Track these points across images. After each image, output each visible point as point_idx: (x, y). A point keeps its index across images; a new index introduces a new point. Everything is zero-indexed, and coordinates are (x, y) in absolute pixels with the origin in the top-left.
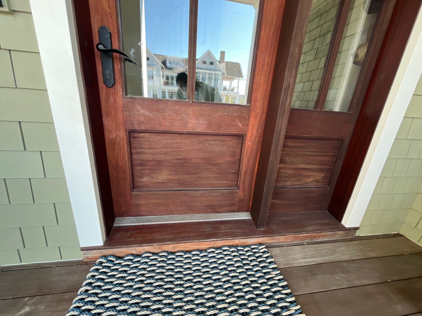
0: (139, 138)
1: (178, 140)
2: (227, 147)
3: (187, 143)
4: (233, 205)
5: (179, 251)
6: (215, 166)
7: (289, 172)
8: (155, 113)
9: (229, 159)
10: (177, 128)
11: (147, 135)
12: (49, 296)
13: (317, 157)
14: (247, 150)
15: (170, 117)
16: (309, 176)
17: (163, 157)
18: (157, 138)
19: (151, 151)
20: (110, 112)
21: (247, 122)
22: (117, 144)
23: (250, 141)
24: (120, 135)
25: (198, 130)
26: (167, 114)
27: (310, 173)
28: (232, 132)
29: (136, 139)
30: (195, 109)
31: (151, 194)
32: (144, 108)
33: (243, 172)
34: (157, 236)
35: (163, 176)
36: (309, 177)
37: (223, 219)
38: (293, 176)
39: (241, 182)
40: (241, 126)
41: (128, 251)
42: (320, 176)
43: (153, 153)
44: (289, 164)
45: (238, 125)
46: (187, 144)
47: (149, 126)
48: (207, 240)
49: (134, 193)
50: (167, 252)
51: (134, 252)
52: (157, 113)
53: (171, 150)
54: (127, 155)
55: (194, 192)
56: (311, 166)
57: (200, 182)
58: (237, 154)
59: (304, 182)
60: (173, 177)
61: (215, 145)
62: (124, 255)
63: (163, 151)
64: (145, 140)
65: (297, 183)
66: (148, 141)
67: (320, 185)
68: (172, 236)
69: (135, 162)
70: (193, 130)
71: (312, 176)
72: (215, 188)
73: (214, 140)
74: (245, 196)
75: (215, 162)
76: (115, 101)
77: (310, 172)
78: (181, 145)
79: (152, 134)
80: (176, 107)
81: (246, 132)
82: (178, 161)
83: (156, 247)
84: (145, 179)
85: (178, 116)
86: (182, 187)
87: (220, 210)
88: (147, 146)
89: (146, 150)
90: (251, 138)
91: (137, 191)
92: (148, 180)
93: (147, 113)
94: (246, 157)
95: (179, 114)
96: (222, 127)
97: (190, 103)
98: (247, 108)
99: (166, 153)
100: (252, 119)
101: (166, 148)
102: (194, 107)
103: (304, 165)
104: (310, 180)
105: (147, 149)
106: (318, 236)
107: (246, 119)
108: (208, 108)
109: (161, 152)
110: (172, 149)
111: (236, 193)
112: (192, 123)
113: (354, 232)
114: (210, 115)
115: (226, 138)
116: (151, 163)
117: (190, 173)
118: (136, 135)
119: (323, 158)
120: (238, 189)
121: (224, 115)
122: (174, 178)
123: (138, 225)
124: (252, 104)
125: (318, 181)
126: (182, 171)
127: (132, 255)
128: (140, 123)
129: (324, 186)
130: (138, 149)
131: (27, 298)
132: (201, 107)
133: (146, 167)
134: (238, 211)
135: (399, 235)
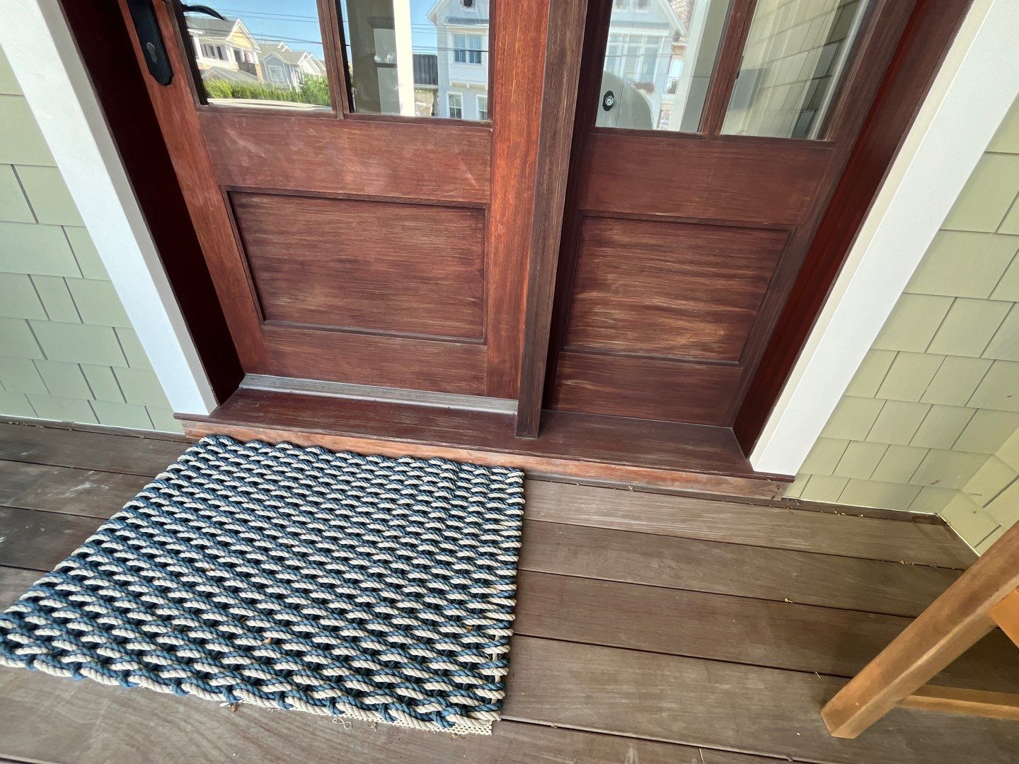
0: (251, 206)
1: (332, 215)
2: (449, 237)
3: (352, 222)
4: (477, 378)
5: (343, 452)
6: (425, 283)
7: (618, 314)
8: (269, 146)
9: (455, 268)
10: (322, 184)
11: (265, 200)
12: (121, 476)
13: (702, 280)
14: (496, 248)
15: (301, 158)
16: (679, 331)
17: (307, 255)
18: (289, 208)
19: (281, 239)
20: (180, 147)
21: (489, 169)
22: (211, 220)
23: (502, 223)
24: (212, 200)
25: (371, 190)
26: (293, 148)
27: (681, 323)
28: (453, 197)
29: (247, 210)
30: (354, 135)
31: (300, 334)
32: (243, 134)
33: (491, 301)
34: (306, 416)
35: (316, 298)
36: (679, 334)
37: (452, 407)
38: (632, 326)
39: (490, 327)
40: (473, 182)
41: (254, 434)
42: (712, 333)
43: (286, 244)
44: (616, 292)
45: (466, 179)
46: (354, 225)
47: (263, 178)
48: (396, 439)
49: (267, 328)
50: (321, 447)
51: (264, 438)
52: (272, 148)
53: (321, 239)
54: (235, 245)
55: (383, 339)
56: (684, 302)
57: (398, 318)
58: (475, 257)
59: (663, 344)
60: (338, 302)
61: (417, 232)
62: (248, 439)
63: (305, 240)
64: (264, 213)
65: (645, 346)
66: (271, 214)
67: (711, 356)
68: (332, 420)
69: (257, 263)
70: (357, 190)
71: (686, 329)
72: (431, 336)
73: (415, 218)
74: (504, 361)
75: (424, 275)
76: (183, 118)
77: (681, 319)
78: (341, 228)
79: (276, 199)
80: (311, 129)
81: (488, 198)
82: (340, 266)
83: (302, 436)
84: (283, 301)
85: (319, 154)
86: (361, 326)
87: (449, 387)
88: (271, 228)
89: (271, 237)
90: (503, 215)
91: (272, 325)
92: (289, 303)
93: (253, 148)
94: (495, 264)
95: (320, 148)
96: (425, 183)
97: (340, 120)
98: (484, 131)
99: (312, 246)
100: (501, 162)
101: (310, 233)
102: (350, 130)
103: (662, 299)
104: (682, 340)
105: (272, 233)
106: (669, 477)
107: (484, 163)
108: (385, 133)
109: (302, 242)
110: (324, 236)
111: (480, 351)
112: (353, 172)
113: (778, 487)
114: (391, 151)
115: (442, 214)
116: (286, 267)
117: (371, 296)
118: (244, 200)
119: (720, 283)
120: (485, 343)
121: (427, 150)
122: (340, 304)
123: (280, 393)
124: (498, 117)
125: (705, 347)
126: (355, 290)
127: (261, 441)
128: (244, 171)
129: (725, 362)
130: (256, 232)
131: (91, 472)
132: (367, 130)
133: (280, 275)
134: (489, 395)
135: (935, 520)
